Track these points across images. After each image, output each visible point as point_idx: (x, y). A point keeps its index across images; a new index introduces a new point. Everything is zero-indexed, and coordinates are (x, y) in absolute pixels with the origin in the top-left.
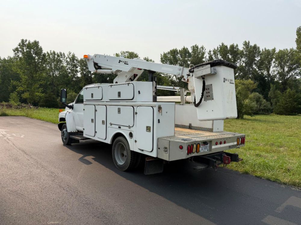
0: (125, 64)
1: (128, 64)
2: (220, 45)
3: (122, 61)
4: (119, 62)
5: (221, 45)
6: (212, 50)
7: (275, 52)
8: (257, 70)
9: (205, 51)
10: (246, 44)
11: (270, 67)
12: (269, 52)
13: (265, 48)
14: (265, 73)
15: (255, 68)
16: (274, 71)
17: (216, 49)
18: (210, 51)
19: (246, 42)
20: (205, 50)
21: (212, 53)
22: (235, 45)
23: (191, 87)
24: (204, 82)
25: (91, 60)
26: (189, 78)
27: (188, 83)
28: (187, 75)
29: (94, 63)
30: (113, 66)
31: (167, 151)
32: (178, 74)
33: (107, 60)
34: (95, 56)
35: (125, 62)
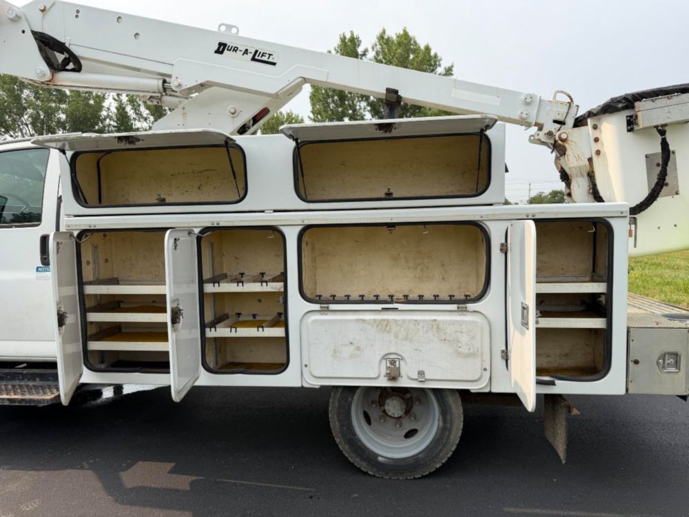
0: (253, 59)
1: (274, 64)
3: (235, 49)
4: (218, 52)
23: (578, 158)
24: (665, 145)
25: (12, 20)
26: (568, 131)
27: (567, 145)
28: (555, 122)
29: (36, 39)
30: (174, 63)
31: (677, 364)
32: (524, 116)
33: (137, 34)
34: (42, 8)
35: (253, 52)
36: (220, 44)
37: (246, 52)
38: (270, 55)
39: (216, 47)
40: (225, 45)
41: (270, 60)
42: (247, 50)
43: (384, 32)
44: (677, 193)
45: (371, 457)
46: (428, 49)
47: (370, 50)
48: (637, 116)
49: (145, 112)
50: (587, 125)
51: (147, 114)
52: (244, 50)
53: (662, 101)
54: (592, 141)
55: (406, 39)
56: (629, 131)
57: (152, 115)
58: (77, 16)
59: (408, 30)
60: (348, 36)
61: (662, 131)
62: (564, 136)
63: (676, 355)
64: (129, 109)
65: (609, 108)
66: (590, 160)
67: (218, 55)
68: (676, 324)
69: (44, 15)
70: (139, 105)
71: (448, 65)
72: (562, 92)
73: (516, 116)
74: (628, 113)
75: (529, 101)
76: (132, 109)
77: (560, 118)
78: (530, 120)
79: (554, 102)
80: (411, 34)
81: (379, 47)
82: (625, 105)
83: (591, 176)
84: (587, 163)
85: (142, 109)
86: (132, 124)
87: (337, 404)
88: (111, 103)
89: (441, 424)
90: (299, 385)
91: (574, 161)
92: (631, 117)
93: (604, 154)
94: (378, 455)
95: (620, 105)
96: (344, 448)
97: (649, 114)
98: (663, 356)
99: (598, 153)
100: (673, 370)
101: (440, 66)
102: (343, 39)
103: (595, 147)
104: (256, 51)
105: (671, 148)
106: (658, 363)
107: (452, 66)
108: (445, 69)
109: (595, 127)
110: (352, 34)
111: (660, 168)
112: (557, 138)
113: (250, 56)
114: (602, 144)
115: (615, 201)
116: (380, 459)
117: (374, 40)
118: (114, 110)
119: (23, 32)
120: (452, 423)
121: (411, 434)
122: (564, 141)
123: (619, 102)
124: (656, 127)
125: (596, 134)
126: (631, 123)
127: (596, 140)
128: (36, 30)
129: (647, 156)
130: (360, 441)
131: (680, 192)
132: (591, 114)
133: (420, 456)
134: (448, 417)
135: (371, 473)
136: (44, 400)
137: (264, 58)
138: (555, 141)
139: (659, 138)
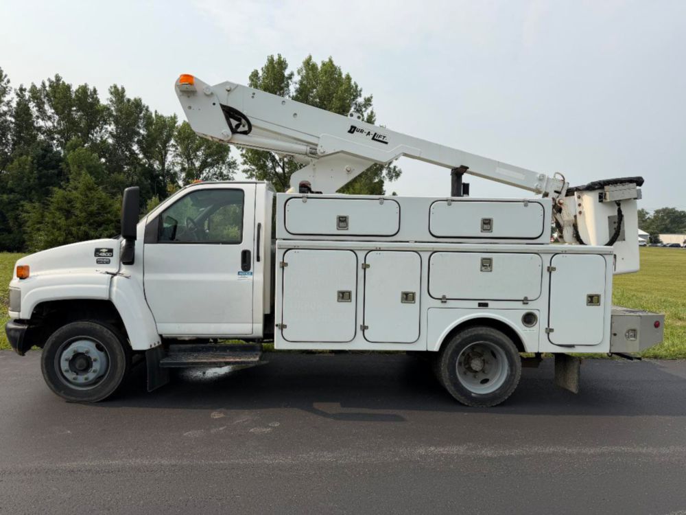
0: (373, 139)
1: (386, 143)
2: (49, 80)
3: (362, 131)
4: (350, 132)
5: (53, 79)
6: (28, 87)
7: (176, 125)
8: (141, 156)
9: (9, 85)
10: (118, 94)
11: (166, 154)
12: (165, 121)
13: (156, 112)
14: (156, 165)
15: (137, 152)
16: (174, 165)
17: (39, 86)
18: (22, 90)
19: (115, 87)
20: (8, 82)
21: (27, 95)
22: (91, 88)
23: (569, 215)
24: (620, 211)
25: (207, 96)
26: (563, 198)
27: (562, 206)
28: (556, 192)
29: (223, 110)
30: (320, 136)
31: (635, 336)
32: (538, 187)
33: (295, 114)
34: (229, 89)
35: (373, 134)
36: (352, 127)
37: (369, 133)
38: (384, 137)
39: (349, 129)
40: (355, 128)
41: (384, 140)
42: (369, 132)
43: (310, 58)
44: (624, 240)
45: (466, 394)
46: (348, 78)
47: (296, 73)
48: (605, 194)
49: (50, 111)
50: (573, 195)
51: (53, 113)
52: (367, 132)
53: (619, 187)
54: (577, 205)
55: (331, 68)
56: (600, 202)
57: (57, 114)
58: (253, 97)
59: (333, 59)
60: (276, 58)
61: (618, 203)
62: (561, 201)
63: (634, 331)
64: (32, 105)
65: (590, 188)
66: (575, 216)
67: (350, 134)
68: (632, 314)
69: (228, 95)
70: (44, 103)
71: (368, 96)
72: (558, 173)
73: (534, 187)
74: (600, 191)
75: (542, 178)
76: (36, 106)
77: (559, 190)
78: (541, 190)
79: (555, 179)
80: (336, 63)
81: (304, 71)
82: (598, 187)
83: (575, 226)
84: (573, 218)
85: (47, 107)
86: (34, 121)
87: (447, 361)
88: (13, 98)
89: (509, 372)
90: (425, 350)
91: (566, 217)
92: (602, 193)
93: (584, 215)
94: (471, 392)
95: (596, 187)
96: (451, 389)
97: (612, 193)
98: (628, 332)
99: (580, 213)
100: (633, 339)
101: (360, 95)
102: (271, 61)
103: (579, 209)
104: (376, 134)
105: (623, 213)
106: (626, 335)
107: (372, 97)
108: (365, 99)
109: (579, 197)
110: (280, 57)
111: (616, 225)
112: (557, 202)
113: (371, 136)
114: (583, 208)
115: (590, 244)
116: (473, 394)
117: (300, 65)
118: (14, 105)
119: (214, 104)
120: (516, 371)
121: (485, 381)
122: (561, 204)
123: (596, 185)
124: (616, 201)
125: (580, 201)
126: (602, 198)
127: (580, 205)
128: (223, 104)
129: (609, 217)
130: (460, 383)
131: (626, 239)
132: (577, 189)
133: (497, 392)
134: (514, 368)
135: (466, 404)
136: (252, 362)
137: (380, 139)
138: (556, 204)
139: (617, 208)
